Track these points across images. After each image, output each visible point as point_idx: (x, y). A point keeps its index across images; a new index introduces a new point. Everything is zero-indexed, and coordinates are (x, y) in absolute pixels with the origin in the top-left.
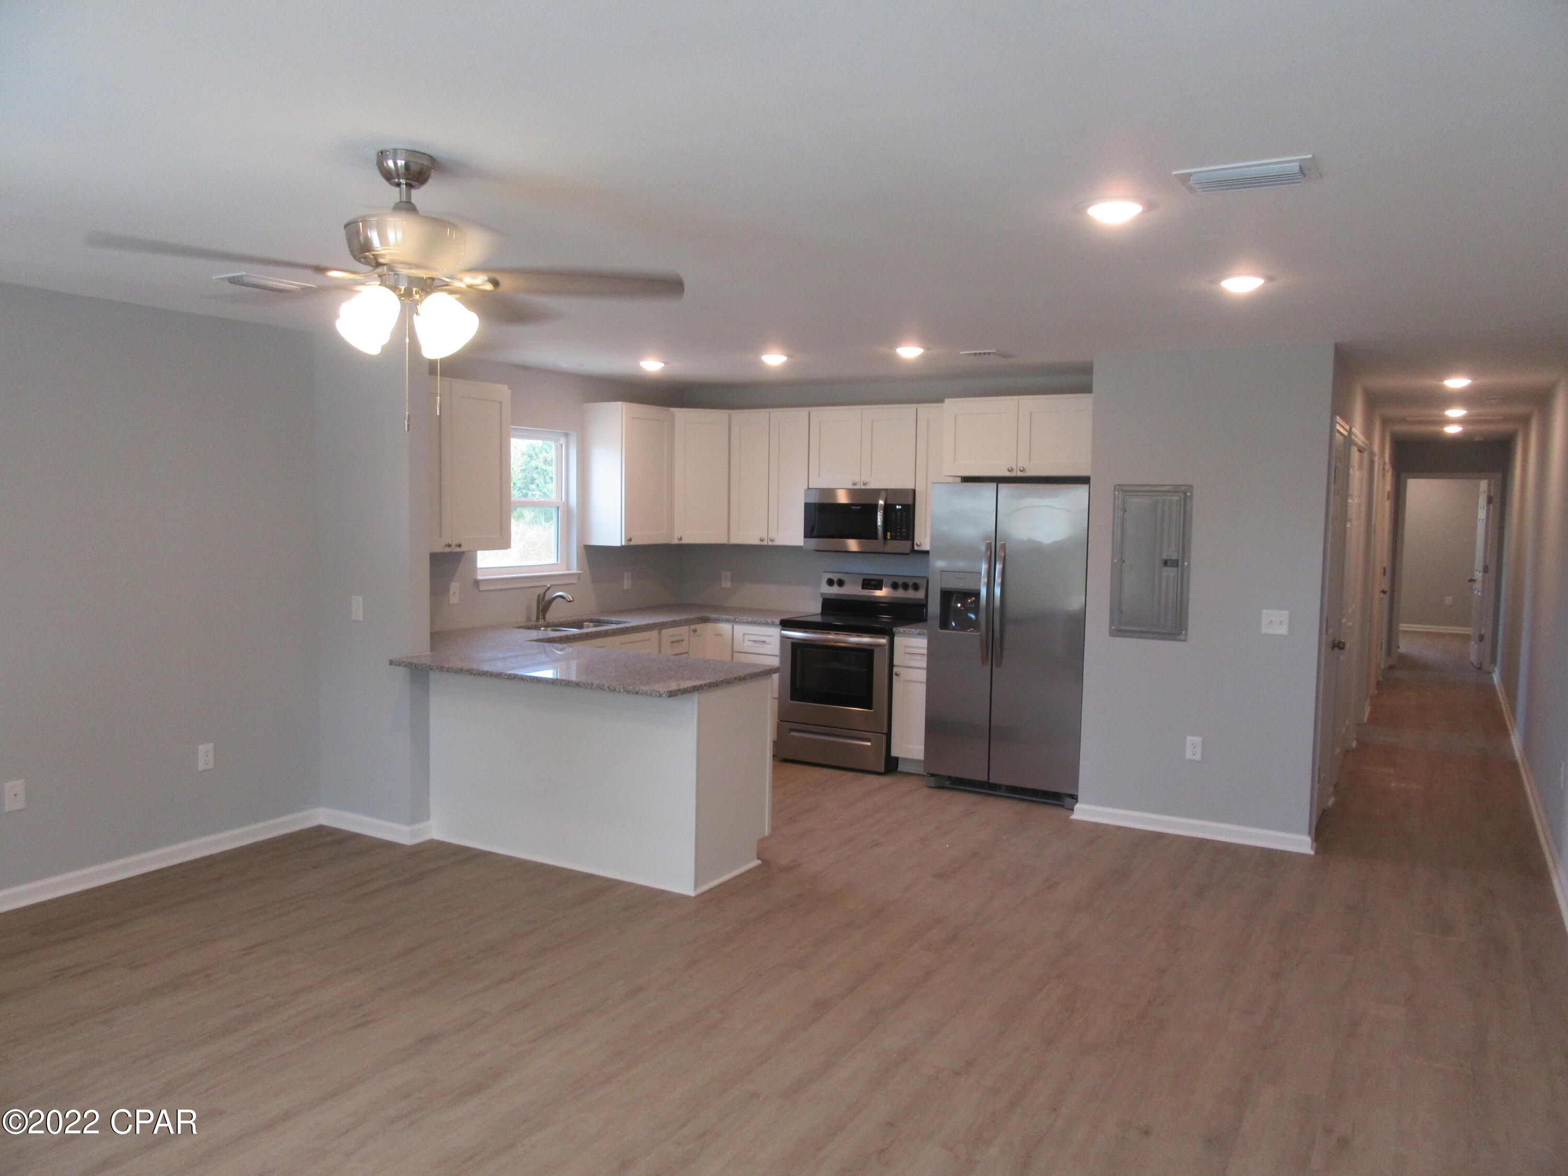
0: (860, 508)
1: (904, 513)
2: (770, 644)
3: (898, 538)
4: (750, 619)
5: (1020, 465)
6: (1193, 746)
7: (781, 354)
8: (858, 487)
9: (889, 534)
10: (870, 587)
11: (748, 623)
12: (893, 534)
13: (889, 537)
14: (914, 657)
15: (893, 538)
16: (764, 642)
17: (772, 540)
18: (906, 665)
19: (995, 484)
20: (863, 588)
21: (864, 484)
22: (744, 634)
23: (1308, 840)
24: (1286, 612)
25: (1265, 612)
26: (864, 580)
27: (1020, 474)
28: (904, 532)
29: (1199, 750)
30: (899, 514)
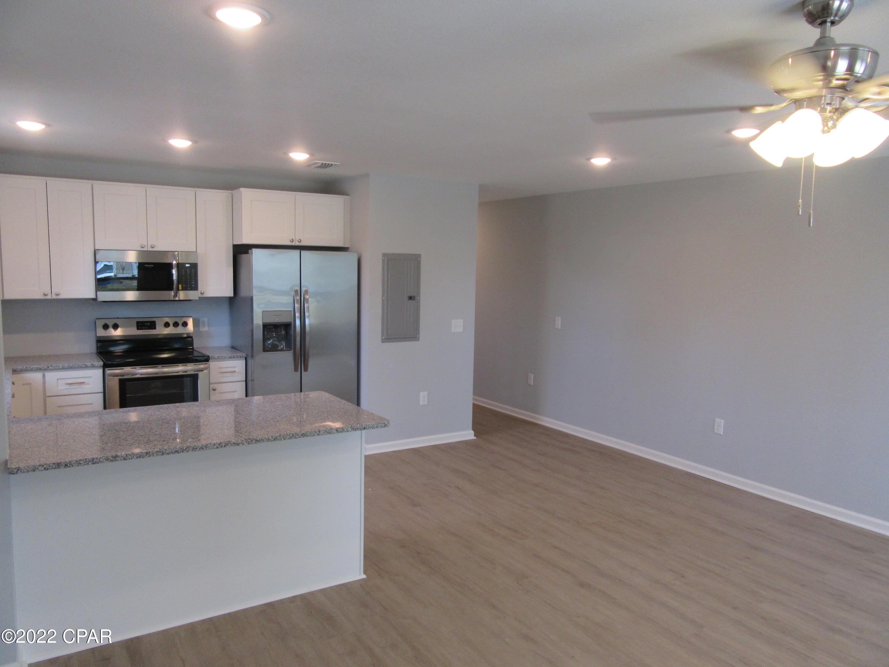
0: (153, 266)
1: (193, 270)
2: (88, 384)
3: (189, 288)
4: (66, 365)
5: (298, 238)
6: (423, 397)
7: (185, 139)
8: (145, 249)
9: (180, 286)
10: (144, 328)
11: (63, 369)
12: (184, 286)
13: (180, 288)
14: (225, 375)
15: (184, 289)
16: (83, 383)
17: (57, 295)
18: (221, 381)
19: (299, 251)
20: (138, 329)
21: (152, 247)
22: (58, 379)
23: (472, 432)
24: (462, 320)
25: (453, 321)
26: (138, 323)
27: (297, 244)
28: (193, 284)
29: (426, 399)
30: (188, 270)
